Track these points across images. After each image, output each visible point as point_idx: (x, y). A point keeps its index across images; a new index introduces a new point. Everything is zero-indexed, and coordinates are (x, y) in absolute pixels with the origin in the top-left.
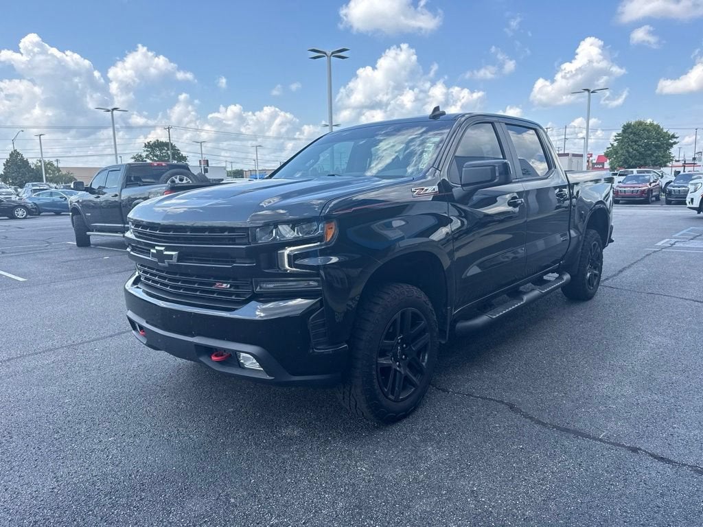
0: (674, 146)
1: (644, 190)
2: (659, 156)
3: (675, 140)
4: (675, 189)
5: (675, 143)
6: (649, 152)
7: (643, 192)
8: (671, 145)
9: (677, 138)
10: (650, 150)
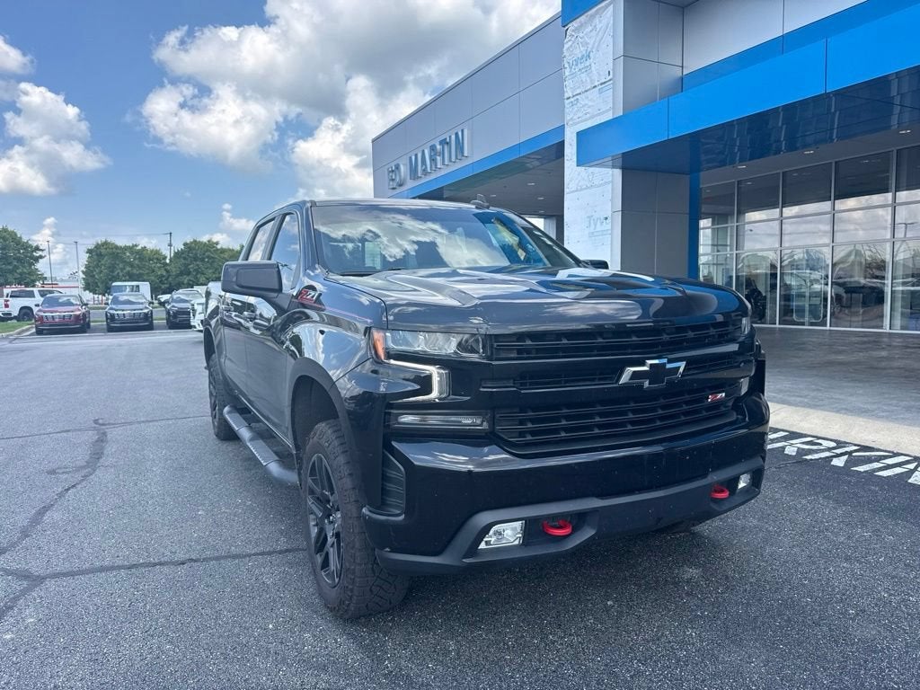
0: (41, 261)
1: (79, 315)
2: (25, 273)
3: (40, 253)
4: (125, 312)
5: (41, 257)
6: (11, 267)
7: (77, 317)
8: (37, 259)
9: (42, 250)
10: (10, 264)
